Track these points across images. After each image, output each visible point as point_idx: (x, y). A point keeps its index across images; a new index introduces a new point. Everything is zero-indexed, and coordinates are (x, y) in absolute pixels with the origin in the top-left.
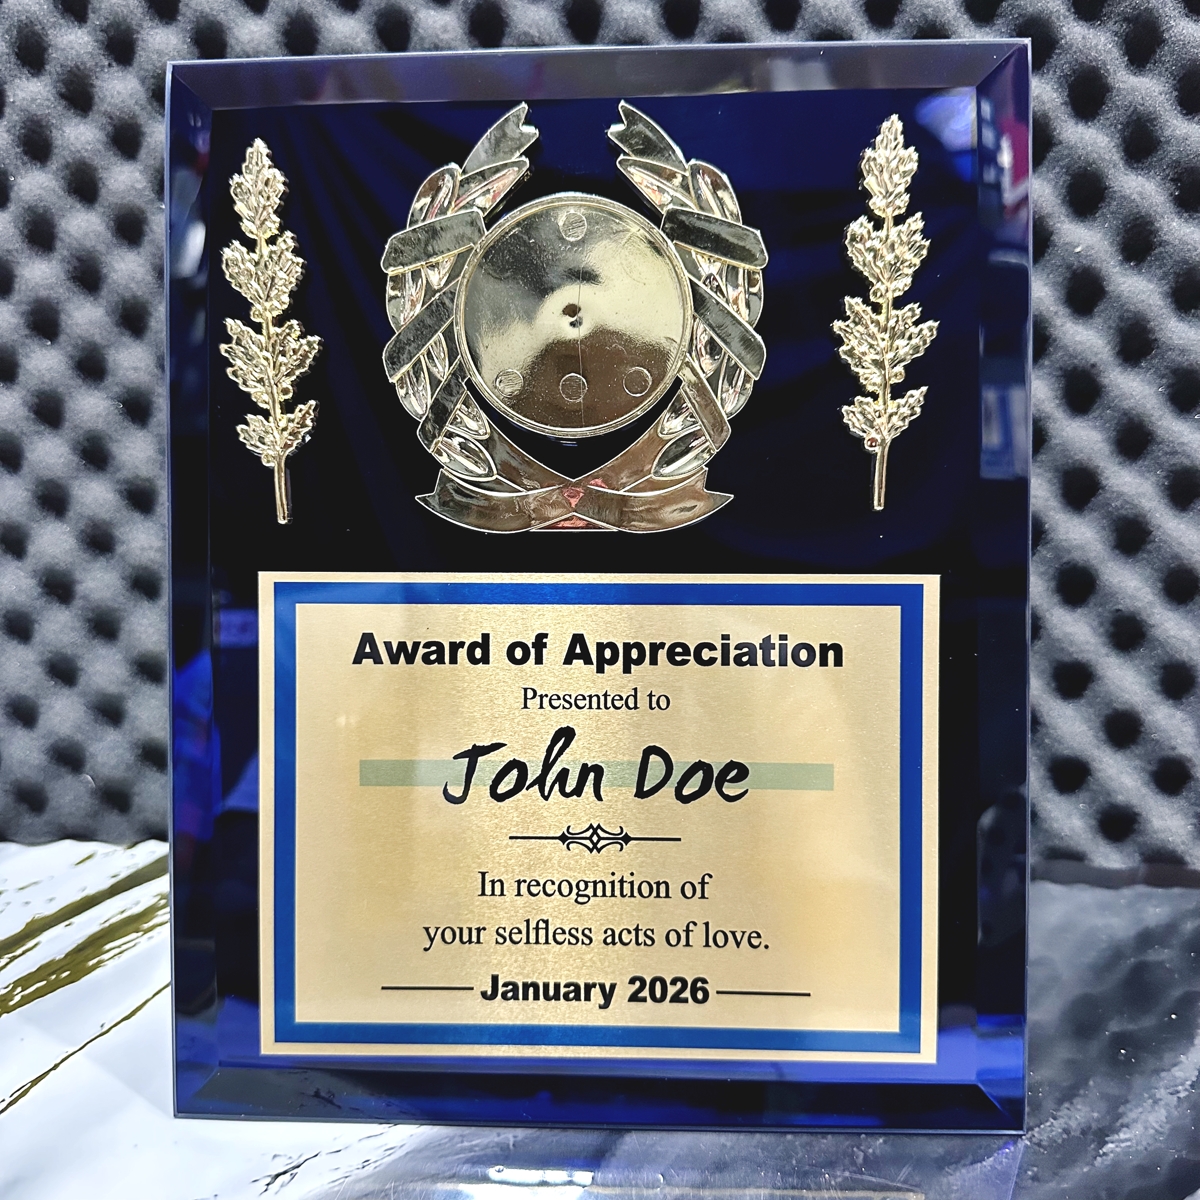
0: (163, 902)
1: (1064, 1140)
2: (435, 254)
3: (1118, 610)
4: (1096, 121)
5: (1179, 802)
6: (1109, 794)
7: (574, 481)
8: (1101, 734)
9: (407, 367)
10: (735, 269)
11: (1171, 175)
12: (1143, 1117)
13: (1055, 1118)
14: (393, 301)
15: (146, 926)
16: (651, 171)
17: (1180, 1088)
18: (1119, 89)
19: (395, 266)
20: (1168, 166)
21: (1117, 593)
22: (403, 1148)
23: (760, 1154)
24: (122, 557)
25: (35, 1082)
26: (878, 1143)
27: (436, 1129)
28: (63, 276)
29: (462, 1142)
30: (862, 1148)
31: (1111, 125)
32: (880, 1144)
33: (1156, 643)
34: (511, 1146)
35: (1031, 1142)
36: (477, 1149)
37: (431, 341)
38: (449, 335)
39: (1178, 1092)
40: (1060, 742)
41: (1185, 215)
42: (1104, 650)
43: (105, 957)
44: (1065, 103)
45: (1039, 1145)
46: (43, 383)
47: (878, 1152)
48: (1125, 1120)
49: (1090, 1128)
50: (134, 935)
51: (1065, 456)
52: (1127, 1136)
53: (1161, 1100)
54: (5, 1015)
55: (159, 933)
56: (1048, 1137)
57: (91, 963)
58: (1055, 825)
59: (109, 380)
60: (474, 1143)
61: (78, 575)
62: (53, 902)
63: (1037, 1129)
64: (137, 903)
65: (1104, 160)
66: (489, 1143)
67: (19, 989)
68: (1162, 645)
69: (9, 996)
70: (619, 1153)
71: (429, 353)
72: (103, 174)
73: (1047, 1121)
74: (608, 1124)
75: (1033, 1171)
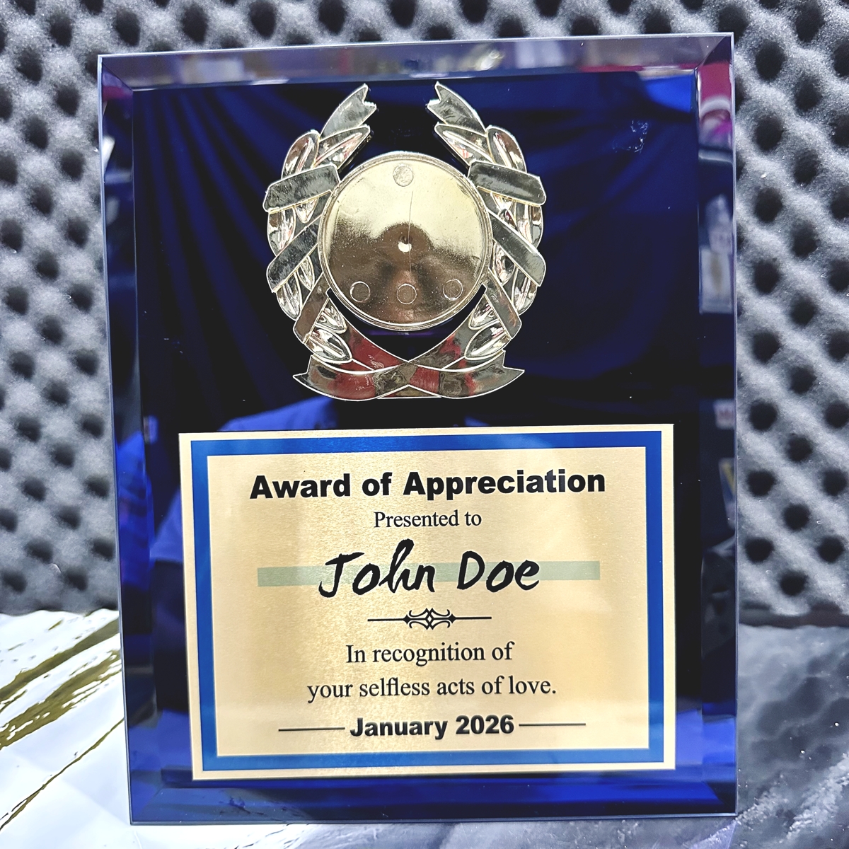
0: (114, 657)
1: (765, 820)
2: (303, 197)
3: (793, 434)
4: (775, 82)
5: (837, 567)
6: (787, 564)
7: (408, 362)
8: (781, 521)
9: (285, 281)
10: (523, 205)
11: (829, 121)
12: (819, 801)
13: (758, 804)
14: (274, 235)
15: (103, 676)
16: (460, 134)
17: (844, 778)
18: (792, 59)
19: (273, 207)
20: (827, 114)
21: (792, 422)
22: (298, 841)
24: (75, 407)
25: (29, 799)
26: (634, 826)
27: (320, 826)
28: (24, 203)
29: (340, 835)
30: (624, 830)
31: (786, 85)
32: (637, 827)
33: (820, 457)
34: (375, 837)
35: (741, 822)
36: (350, 840)
37: (302, 262)
38: (315, 256)
39: (843, 781)
40: (753, 528)
41: (840, 150)
42: (783, 462)
43: (74, 700)
44: (753, 69)
45: (748, 824)
46: (12, 282)
47: (635, 833)
48: (807, 804)
49: (782, 810)
50: (94, 683)
51: (755, 325)
52: (809, 815)
53: (830, 787)
54: (4, 748)
55: (113, 681)
56: (753, 818)
57: (65, 706)
58: (749, 586)
59: (60, 279)
60: (348, 835)
61: (43, 421)
62: (34, 659)
63: (745, 813)
64: (95, 658)
65: (781, 110)
66: (359, 835)
67: (13, 727)
68: (824, 458)
69: (7, 732)
70: (451, 840)
71: (300, 269)
72: (50, 127)
73: (752, 806)
74: (442, 818)
75: (744, 844)
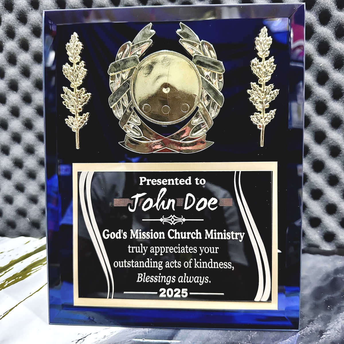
1: (310, 334)
3: (331, 174)
4: (327, 26)
6: (327, 229)
8: (325, 210)
12: (334, 327)
13: (308, 327)
18: (334, 16)
21: (330, 169)
23: (220, 336)
25: (10, 310)
26: (255, 333)
28: (19, 72)
29: (133, 331)
30: (250, 335)
31: (332, 27)
33: (342, 184)
34: (147, 332)
35: (300, 334)
36: (137, 333)
40: (312, 213)
42: (326, 186)
43: (32, 272)
44: (318, 20)
45: (303, 335)
47: (255, 336)
48: (329, 328)
49: (318, 330)
50: (40, 266)
51: (316, 128)
52: (329, 333)
53: (340, 322)
54: (3, 289)
56: (306, 333)
57: (28, 274)
58: (310, 237)
59: (32, 103)
60: (136, 331)
61: (24, 160)
62: (18, 255)
63: (302, 330)
64: (42, 256)
65: (329, 38)
66: (141, 331)
67: (7, 282)
69: (4, 284)
70: (178, 335)
71: (122, 99)
72: (30, 42)
73: (305, 328)
74: (176, 327)
